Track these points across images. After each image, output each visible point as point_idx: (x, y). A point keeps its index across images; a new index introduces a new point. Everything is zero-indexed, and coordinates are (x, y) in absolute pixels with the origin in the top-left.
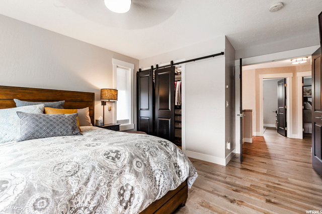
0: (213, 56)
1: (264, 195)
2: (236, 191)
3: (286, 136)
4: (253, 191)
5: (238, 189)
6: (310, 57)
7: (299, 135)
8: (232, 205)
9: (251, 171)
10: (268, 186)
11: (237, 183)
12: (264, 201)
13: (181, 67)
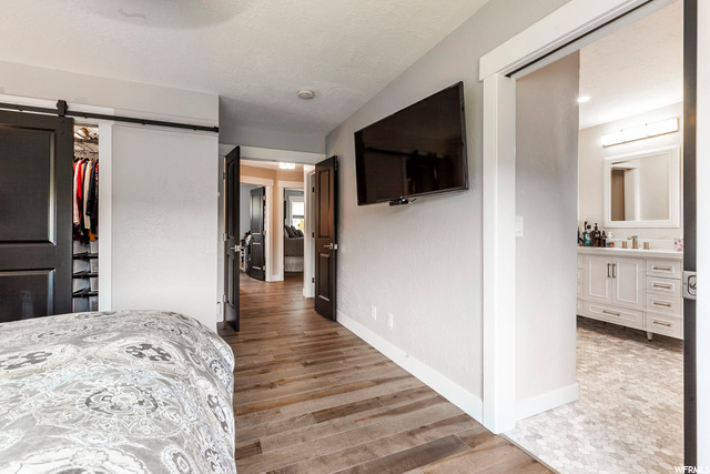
0: (195, 128)
1: (297, 361)
2: (264, 372)
3: (264, 279)
4: (283, 362)
5: (265, 369)
6: (314, 167)
7: (280, 277)
8: (274, 390)
9: (259, 340)
10: (292, 349)
11: (256, 362)
12: (302, 367)
13: (97, 126)
